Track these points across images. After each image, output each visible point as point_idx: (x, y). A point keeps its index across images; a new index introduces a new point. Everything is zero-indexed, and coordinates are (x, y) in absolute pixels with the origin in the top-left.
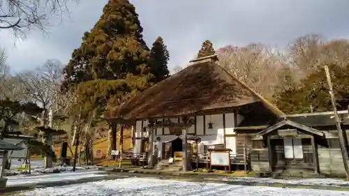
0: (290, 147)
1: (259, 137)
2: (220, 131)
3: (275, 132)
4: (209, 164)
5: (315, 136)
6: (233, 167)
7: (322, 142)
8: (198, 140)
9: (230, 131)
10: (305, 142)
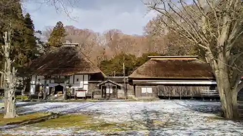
0: (108, 89)
1: (98, 85)
2: (82, 82)
3: (104, 84)
4: (76, 96)
5: (118, 86)
6: (87, 97)
7: (119, 88)
8: (70, 86)
9: (86, 82)
10: (114, 88)
